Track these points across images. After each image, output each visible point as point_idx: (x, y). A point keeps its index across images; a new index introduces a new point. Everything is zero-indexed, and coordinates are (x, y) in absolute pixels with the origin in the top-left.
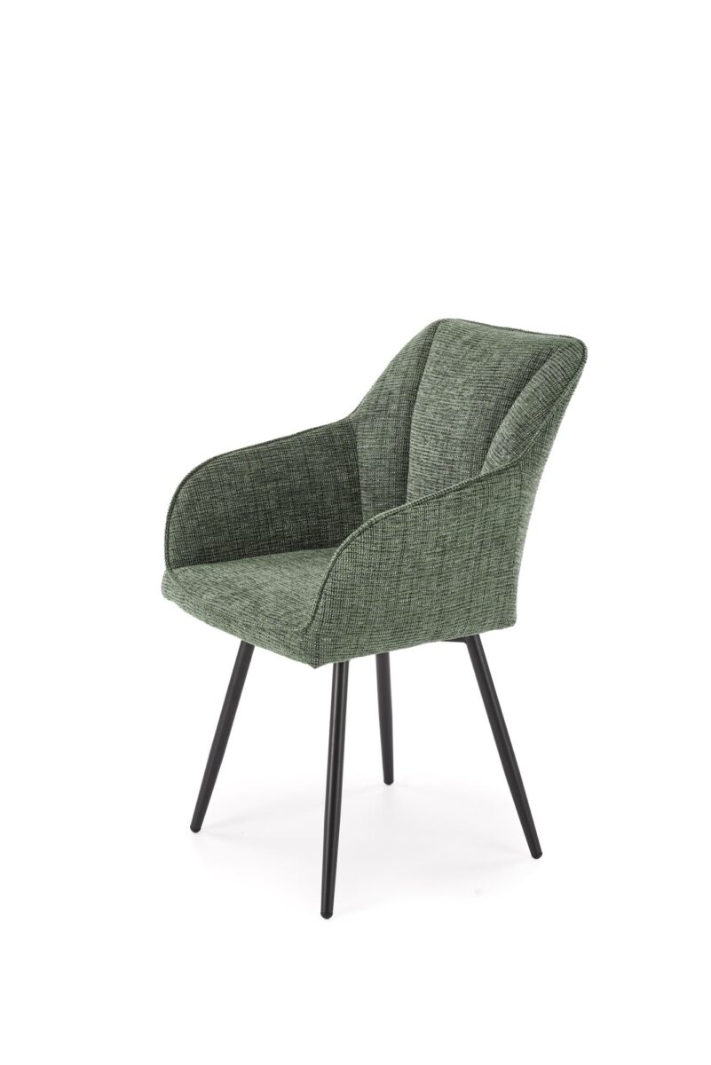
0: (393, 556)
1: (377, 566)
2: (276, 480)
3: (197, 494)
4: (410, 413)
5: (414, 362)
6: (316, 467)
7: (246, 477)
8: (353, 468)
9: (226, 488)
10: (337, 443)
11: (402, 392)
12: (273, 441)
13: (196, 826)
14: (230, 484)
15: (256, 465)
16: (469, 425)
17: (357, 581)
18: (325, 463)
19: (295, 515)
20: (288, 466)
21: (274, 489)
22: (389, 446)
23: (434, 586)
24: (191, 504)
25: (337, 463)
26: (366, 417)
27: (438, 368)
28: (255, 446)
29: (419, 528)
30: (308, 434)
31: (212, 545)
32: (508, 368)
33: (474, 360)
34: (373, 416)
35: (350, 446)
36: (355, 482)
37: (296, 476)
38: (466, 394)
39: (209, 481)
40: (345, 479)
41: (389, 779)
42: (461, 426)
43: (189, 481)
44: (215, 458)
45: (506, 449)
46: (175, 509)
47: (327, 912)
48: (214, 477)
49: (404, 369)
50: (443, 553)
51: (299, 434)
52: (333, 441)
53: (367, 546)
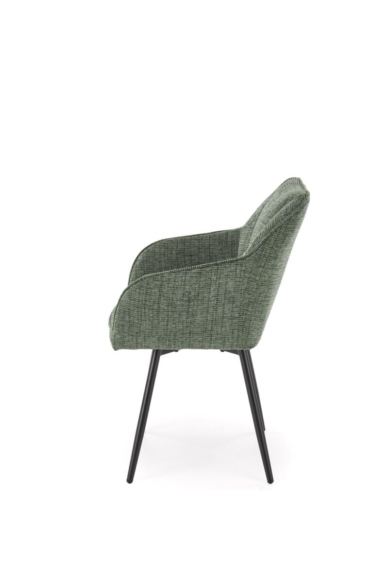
0: (153, 297)
1: (144, 302)
7: (174, 251)
9: (162, 256)
12: (196, 235)
15: (181, 246)
17: (132, 308)
20: (199, 249)
23: (184, 318)
29: (170, 285)
43: (145, 250)
44: (162, 240)
48: (158, 250)
50: (189, 301)
52: (227, 239)
53: (138, 291)
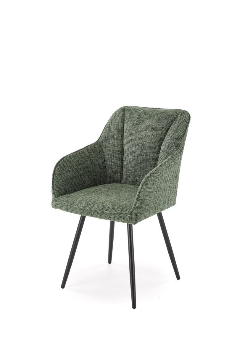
2: (82, 164)
3: (61, 170)
4: (122, 138)
5: (120, 121)
6: (93, 158)
7: (74, 163)
8: (103, 158)
9: (69, 168)
10: (97, 150)
11: (118, 131)
13: (63, 286)
14: (70, 166)
16: (151, 140)
18: (95, 157)
19: (88, 175)
20: (85, 159)
21: (82, 167)
22: (116, 149)
24: (60, 174)
25: (98, 156)
26: (105, 140)
27: (132, 122)
28: (74, 153)
30: (88, 147)
31: (67, 188)
32: (162, 121)
33: (147, 119)
34: (108, 140)
35: (101, 150)
36: (104, 162)
37: (87, 162)
38: (148, 130)
39: (64, 166)
40: (101, 162)
41: (110, 262)
42: (148, 141)
45: (173, 147)
46: (55, 176)
47: (134, 306)
48: (65, 164)
49: (117, 123)
51: (85, 147)
52: (96, 149)
